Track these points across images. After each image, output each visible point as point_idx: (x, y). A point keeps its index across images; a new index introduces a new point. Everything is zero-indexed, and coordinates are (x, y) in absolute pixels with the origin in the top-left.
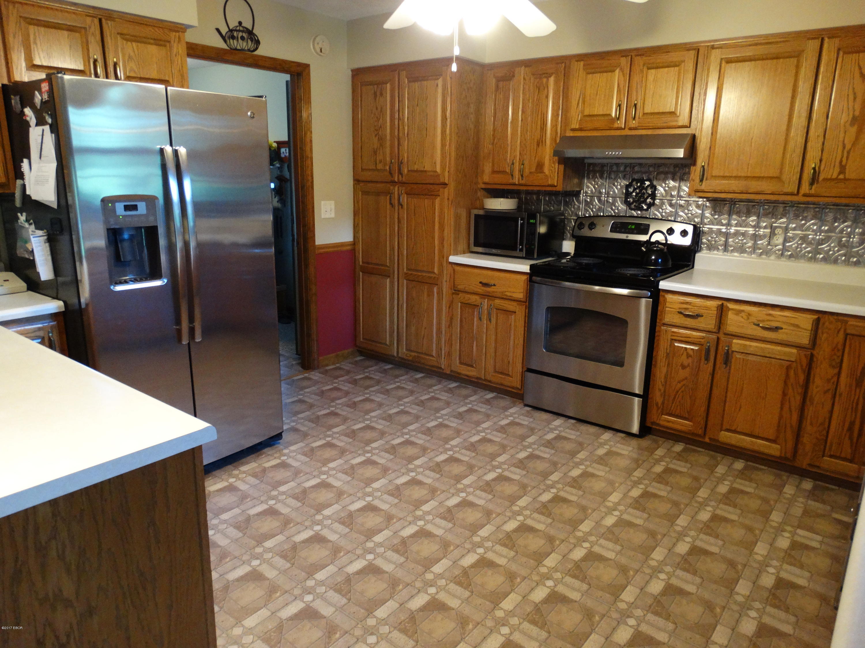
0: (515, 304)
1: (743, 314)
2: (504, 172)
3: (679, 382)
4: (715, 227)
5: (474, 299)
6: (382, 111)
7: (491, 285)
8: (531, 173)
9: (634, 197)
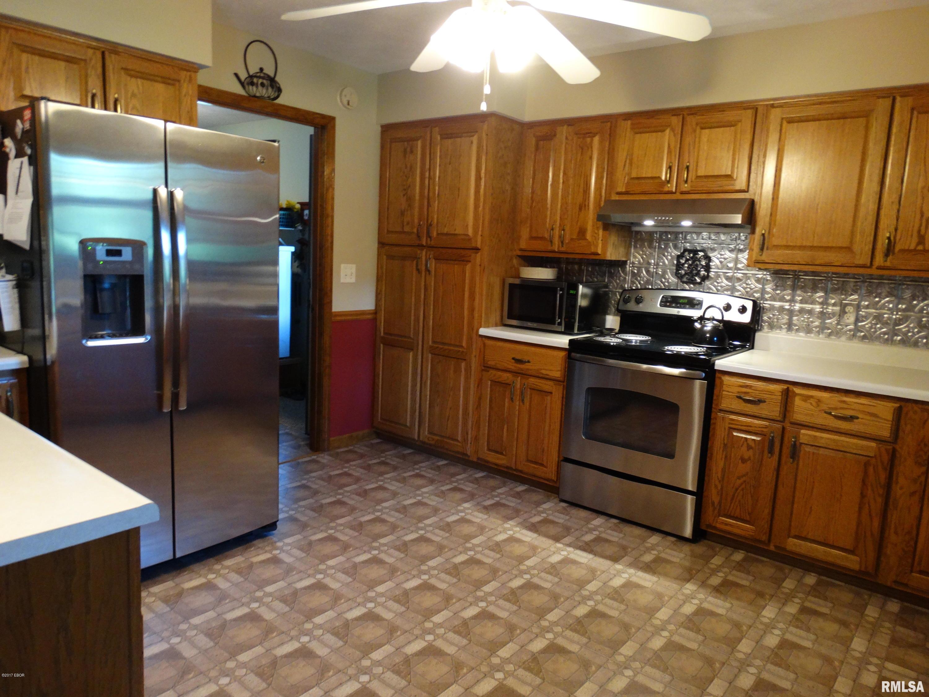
0: (551, 383)
1: (812, 401)
2: (542, 238)
3: (739, 478)
4: (777, 304)
5: (506, 377)
6: (412, 169)
7: (525, 362)
8: (572, 239)
9: (686, 269)
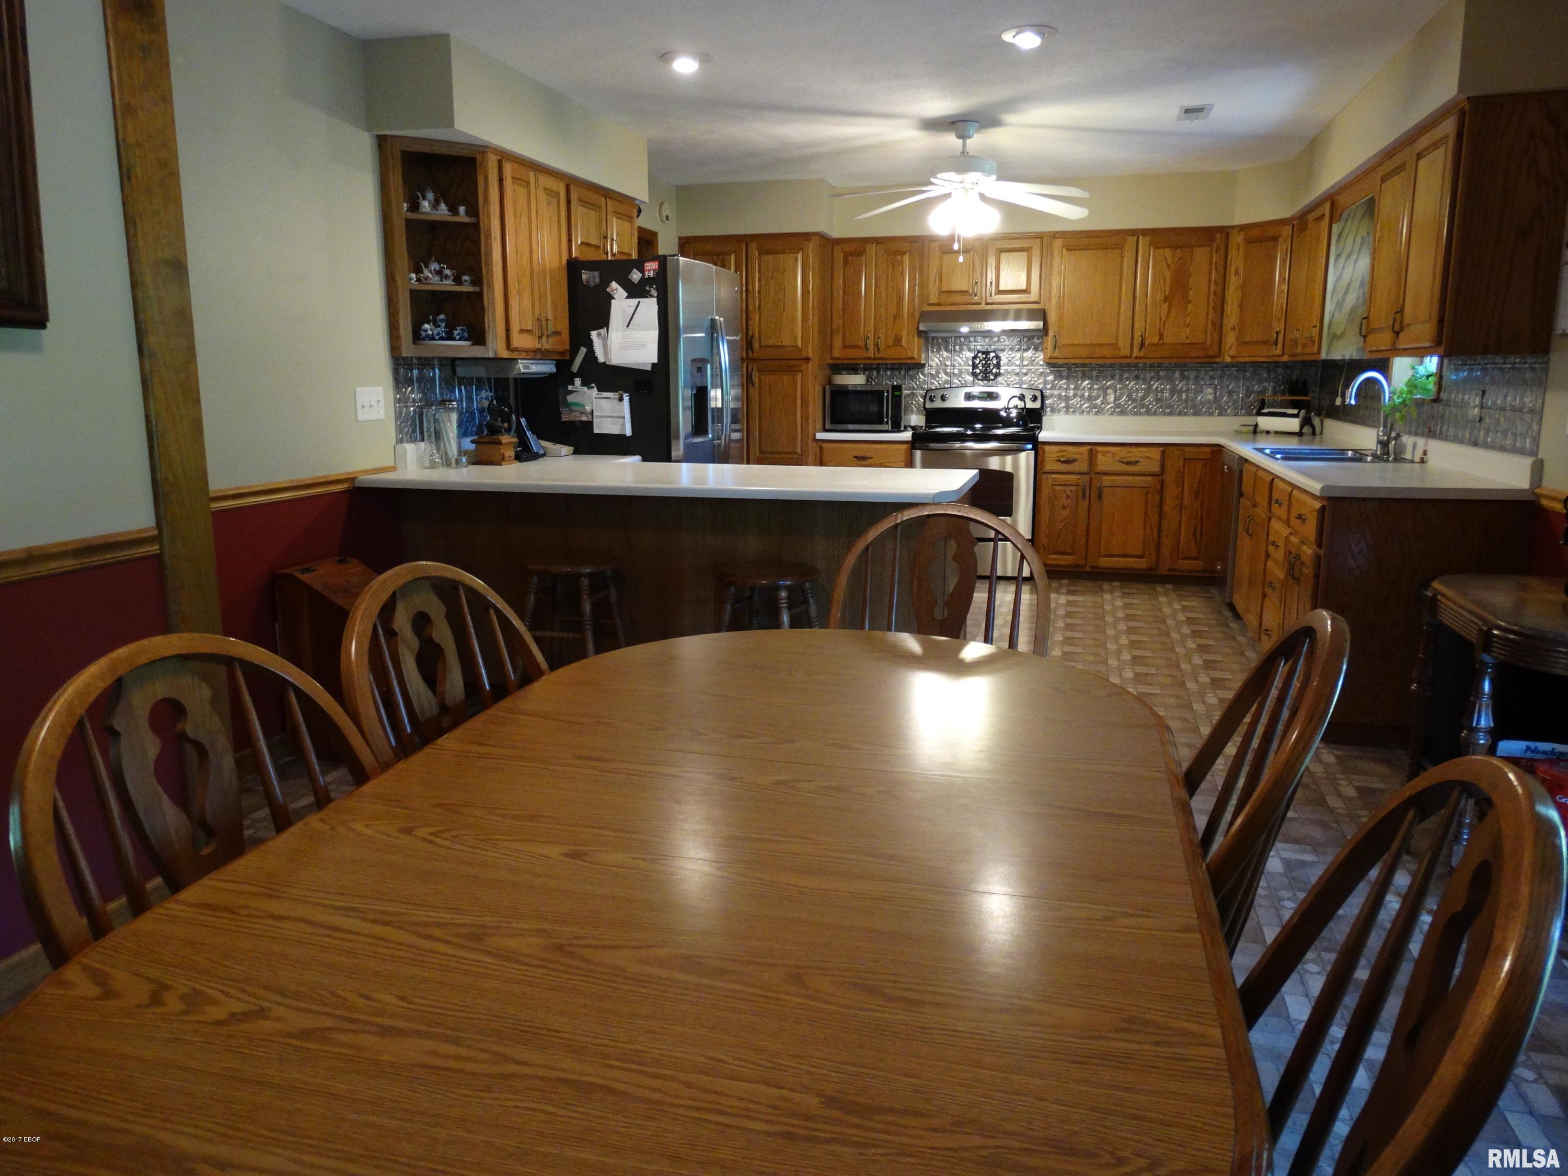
1: (1109, 455)
2: (857, 347)
3: (1062, 522)
4: (1056, 392)
7: (869, 458)
8: (888, 347)
9: (981, 368)
